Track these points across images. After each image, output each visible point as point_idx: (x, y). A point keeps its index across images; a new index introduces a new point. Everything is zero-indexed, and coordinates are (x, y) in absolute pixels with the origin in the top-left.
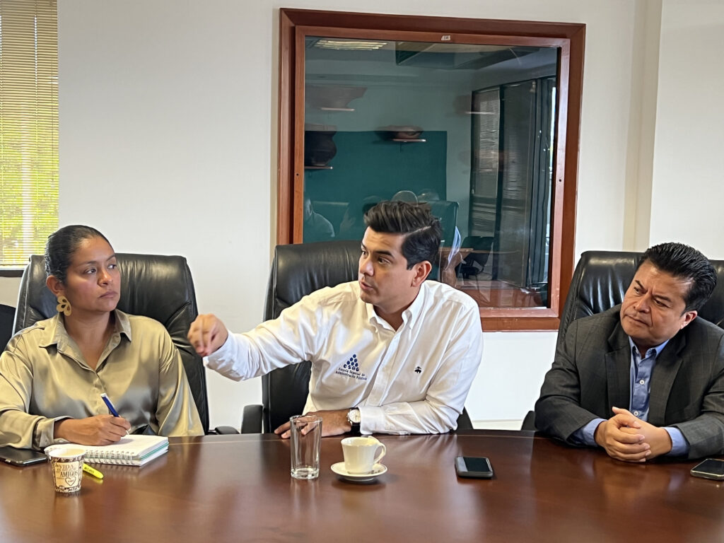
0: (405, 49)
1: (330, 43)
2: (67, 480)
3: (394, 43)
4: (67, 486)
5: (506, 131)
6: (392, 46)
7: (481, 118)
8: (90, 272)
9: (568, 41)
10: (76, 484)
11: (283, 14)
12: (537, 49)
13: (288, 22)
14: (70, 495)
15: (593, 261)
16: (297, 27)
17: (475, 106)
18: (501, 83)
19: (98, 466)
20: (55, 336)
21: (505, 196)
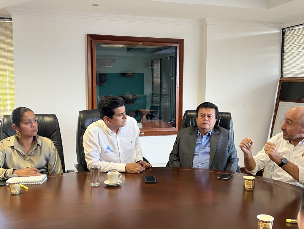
0: (130, 47)
1: (106, 46)
2: (15, 190)
3: (126, 45)
4: (15, 192)
5: (162, 73)
6: (126, 46)
7: (154, 69)
8: (28, 123)
9: (179, 44)
10: (18, 191)
11: (88, 36)
12: (170, 47)
13: (90, 39)
14: (16, 195)
15: (189, 114)
16: (93, 40)
17: (152, 65)
18: (160, 58)
19: (27, 185)
20: (14, 143)
21: (162, 93)
